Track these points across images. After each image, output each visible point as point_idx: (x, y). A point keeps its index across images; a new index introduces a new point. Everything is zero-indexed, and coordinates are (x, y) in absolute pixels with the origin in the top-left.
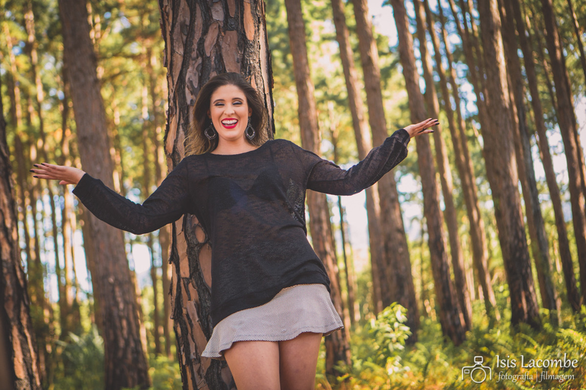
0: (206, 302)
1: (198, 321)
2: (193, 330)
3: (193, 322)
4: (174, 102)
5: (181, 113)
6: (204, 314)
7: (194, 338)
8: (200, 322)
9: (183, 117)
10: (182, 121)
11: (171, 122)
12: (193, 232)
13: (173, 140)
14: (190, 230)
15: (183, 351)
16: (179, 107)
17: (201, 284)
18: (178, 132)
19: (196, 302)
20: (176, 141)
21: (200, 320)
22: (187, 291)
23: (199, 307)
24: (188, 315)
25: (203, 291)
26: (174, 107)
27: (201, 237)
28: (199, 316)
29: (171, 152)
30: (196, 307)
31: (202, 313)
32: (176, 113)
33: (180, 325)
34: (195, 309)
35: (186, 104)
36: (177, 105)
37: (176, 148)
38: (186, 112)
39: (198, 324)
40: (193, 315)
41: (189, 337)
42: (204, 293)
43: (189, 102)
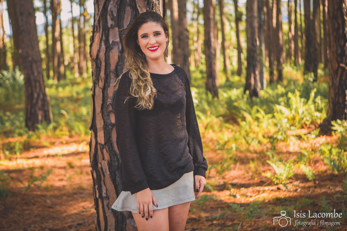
0: (115, 162)
1: (109, 174)
2: (105, 179)
3: (105, 174)
4: (98, 23)
5: (104, 32)
6: (113, 170)
7: (106, 184)
8: (110, 175)
9: (105, 35)
10: (104, 38)
11: (95, 36)
12: (108, 115)
13: (97, 50)
14: (106, 113)
15: (97, 189)
16: (102, 28)
17: (112, 150)
18: (100, 45)
19: (108, 162)
20: (99, 51)
21: (111, 174)
22: (102, 153)
23: (110, 165)
24: (102, 168)
25: (113, 155)
26: (98, 27)
27: (113, 119)
28: (110, 171)
29: (95, 58)
30: (108, 165)
31: (111, 169)
32: (100, 31)
33: (96, 172)
34: (107, 166)
35: (108, 26)
36: (101, 26)
37: (99, 56)
38: (107, 32)
39: (108, 176)
40: (106, 170)
41: (102, 183)
42: (114, 156)
43: (109, 26)
